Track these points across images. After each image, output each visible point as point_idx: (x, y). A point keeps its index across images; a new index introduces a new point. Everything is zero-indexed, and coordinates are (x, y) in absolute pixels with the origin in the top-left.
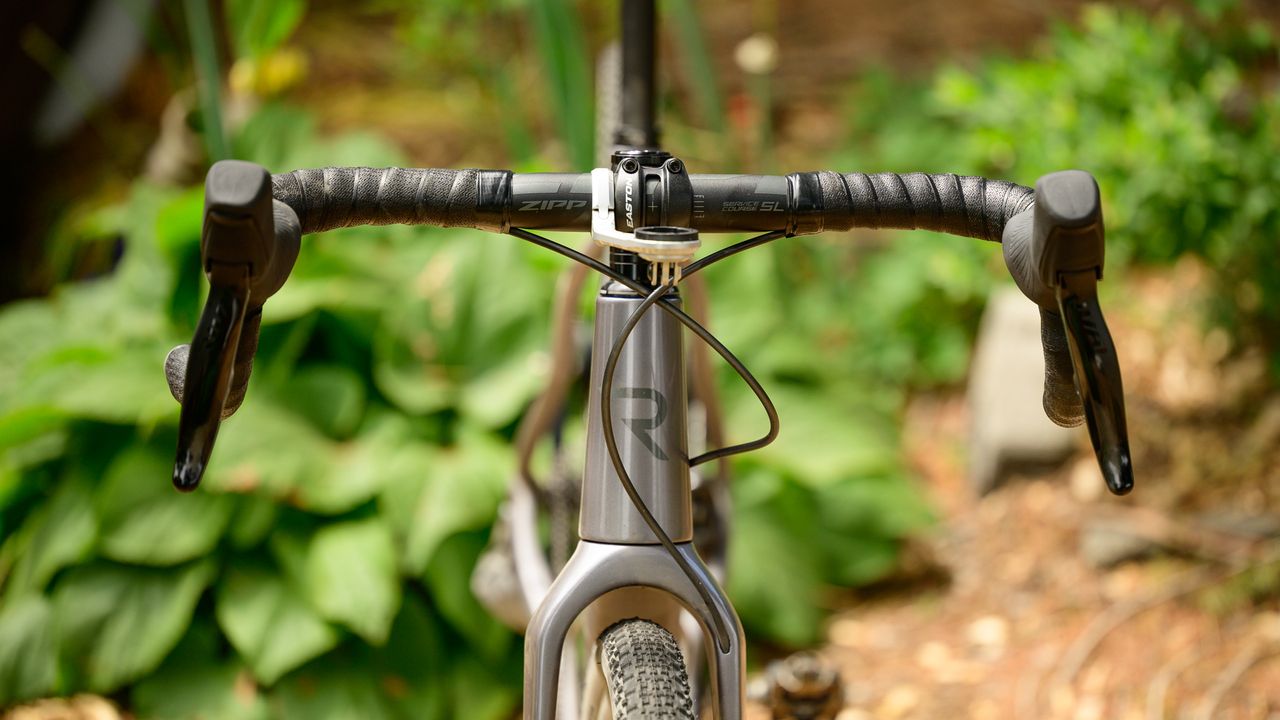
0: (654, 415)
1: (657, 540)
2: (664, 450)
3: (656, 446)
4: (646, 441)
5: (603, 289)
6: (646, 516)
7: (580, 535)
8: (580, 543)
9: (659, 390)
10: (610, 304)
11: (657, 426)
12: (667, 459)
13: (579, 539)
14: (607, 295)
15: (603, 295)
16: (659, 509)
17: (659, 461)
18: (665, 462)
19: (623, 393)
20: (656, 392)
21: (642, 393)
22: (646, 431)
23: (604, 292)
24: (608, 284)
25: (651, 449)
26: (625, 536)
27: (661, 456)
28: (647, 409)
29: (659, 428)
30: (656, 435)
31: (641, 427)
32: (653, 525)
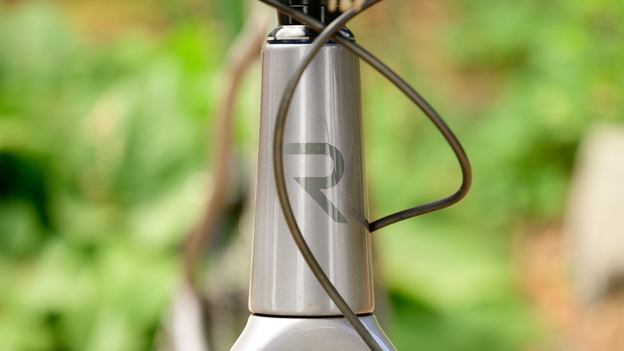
0: (329, 172)
1: (338, 312)
2: (342, 213)
3: (333, 206)
4: (322, 201)
5: (270, 36)
6: (324, 281)
7: (250, 309)
8: (251, 317)
9: (334, 145)
10: (278, 51)
11: (333, 185)
12: (345, 222)
13: (250, 313)
14: (275, 42)
15: (271, 42)
16: (336, 273)
17: (337, 223)
18: (342, 225)
19: (296, 148)
20: (331, 147)
21: (317, 148)
22: (322, 190)
23: (272, 38)
24: (276, 30)
25: (326, 210)
26: (300, 308)
27: (339, 219)
28: (321, 166)
29: (335, 187)
30: (333, 194)
31: (316, 186)
32: (331, 292)
